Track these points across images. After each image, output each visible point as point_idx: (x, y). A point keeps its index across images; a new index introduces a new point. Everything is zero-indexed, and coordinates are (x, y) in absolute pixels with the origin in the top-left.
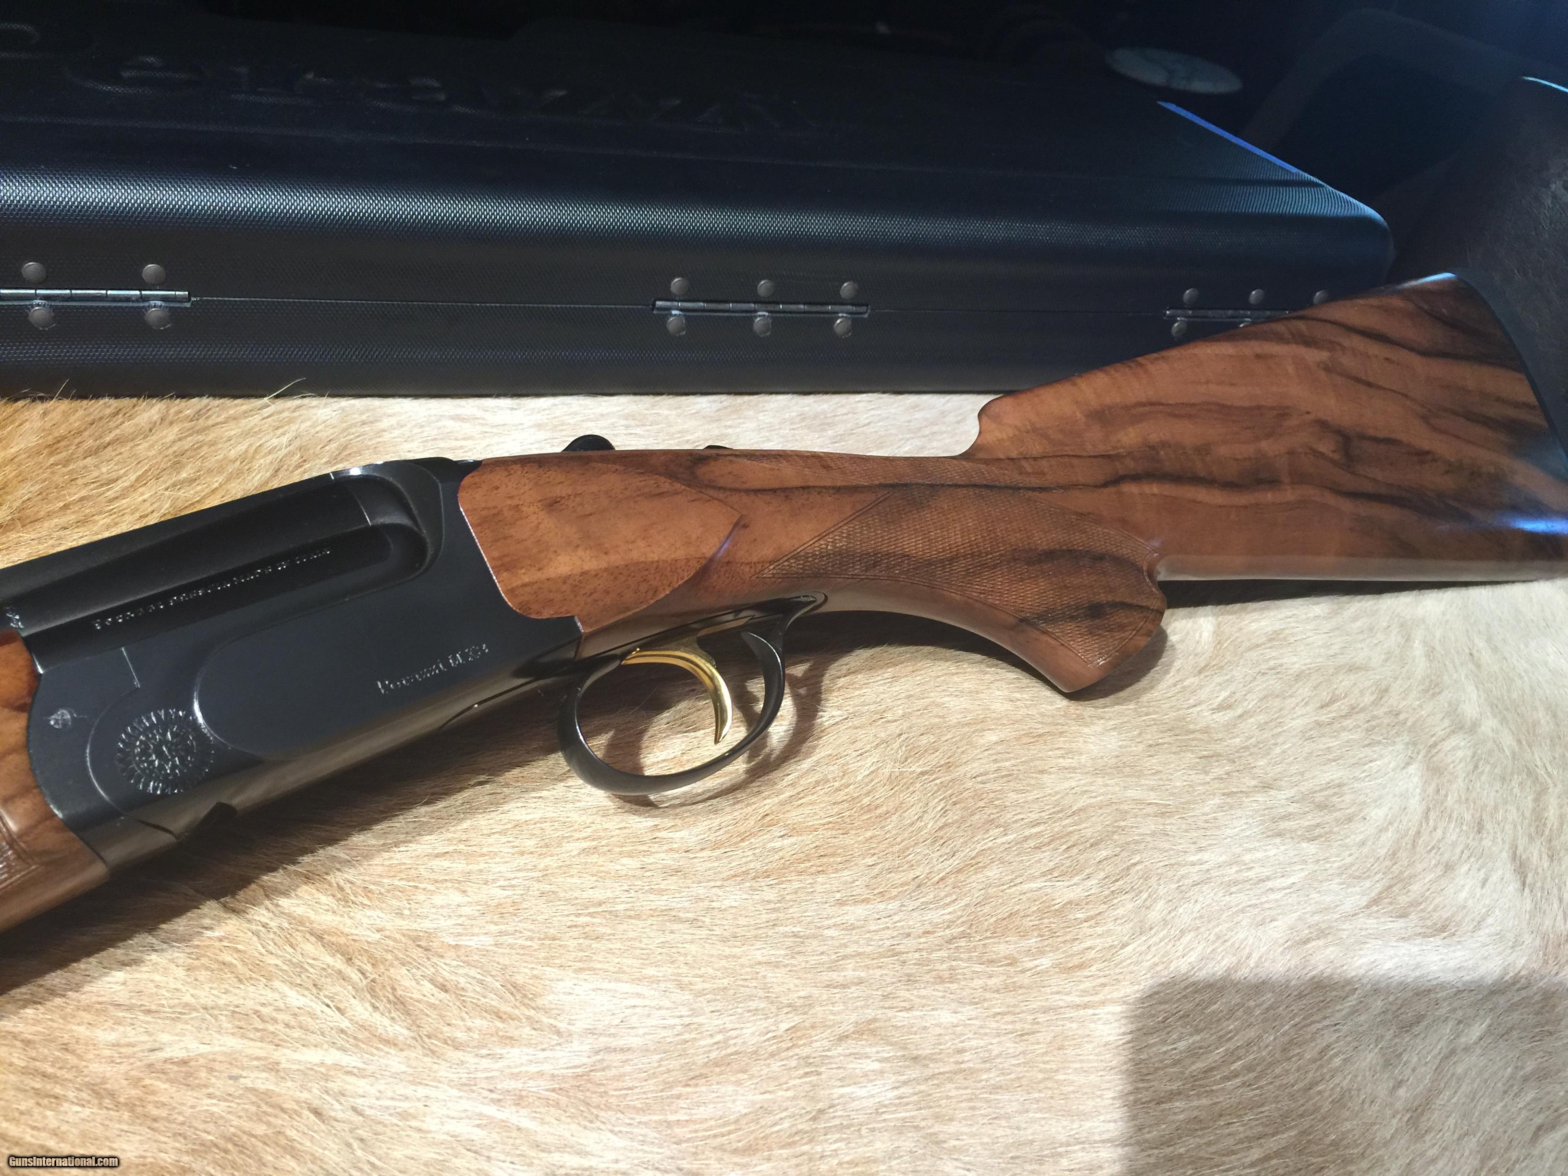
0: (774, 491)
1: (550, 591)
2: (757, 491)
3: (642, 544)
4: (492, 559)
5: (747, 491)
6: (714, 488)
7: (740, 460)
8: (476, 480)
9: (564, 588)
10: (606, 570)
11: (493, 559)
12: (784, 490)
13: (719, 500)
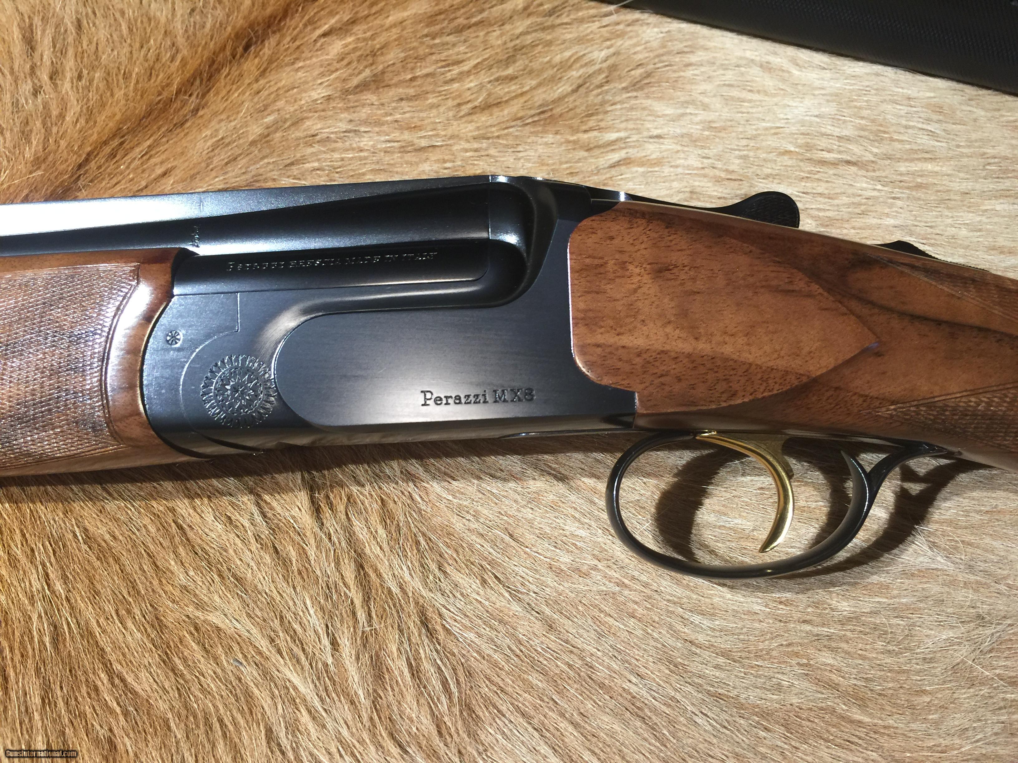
0: (939, 322)
1: (620, 360)
2: (915, 318)
3: (741, 340)
4: (576, 309)
5: (902, 314)
6: (860, 299)
7: (915, 274)
8: (595, 224)
9: (637, 360)
10: (689, 355)
11: (578, 310)
12: (952, 324)
13: (859, 317)
